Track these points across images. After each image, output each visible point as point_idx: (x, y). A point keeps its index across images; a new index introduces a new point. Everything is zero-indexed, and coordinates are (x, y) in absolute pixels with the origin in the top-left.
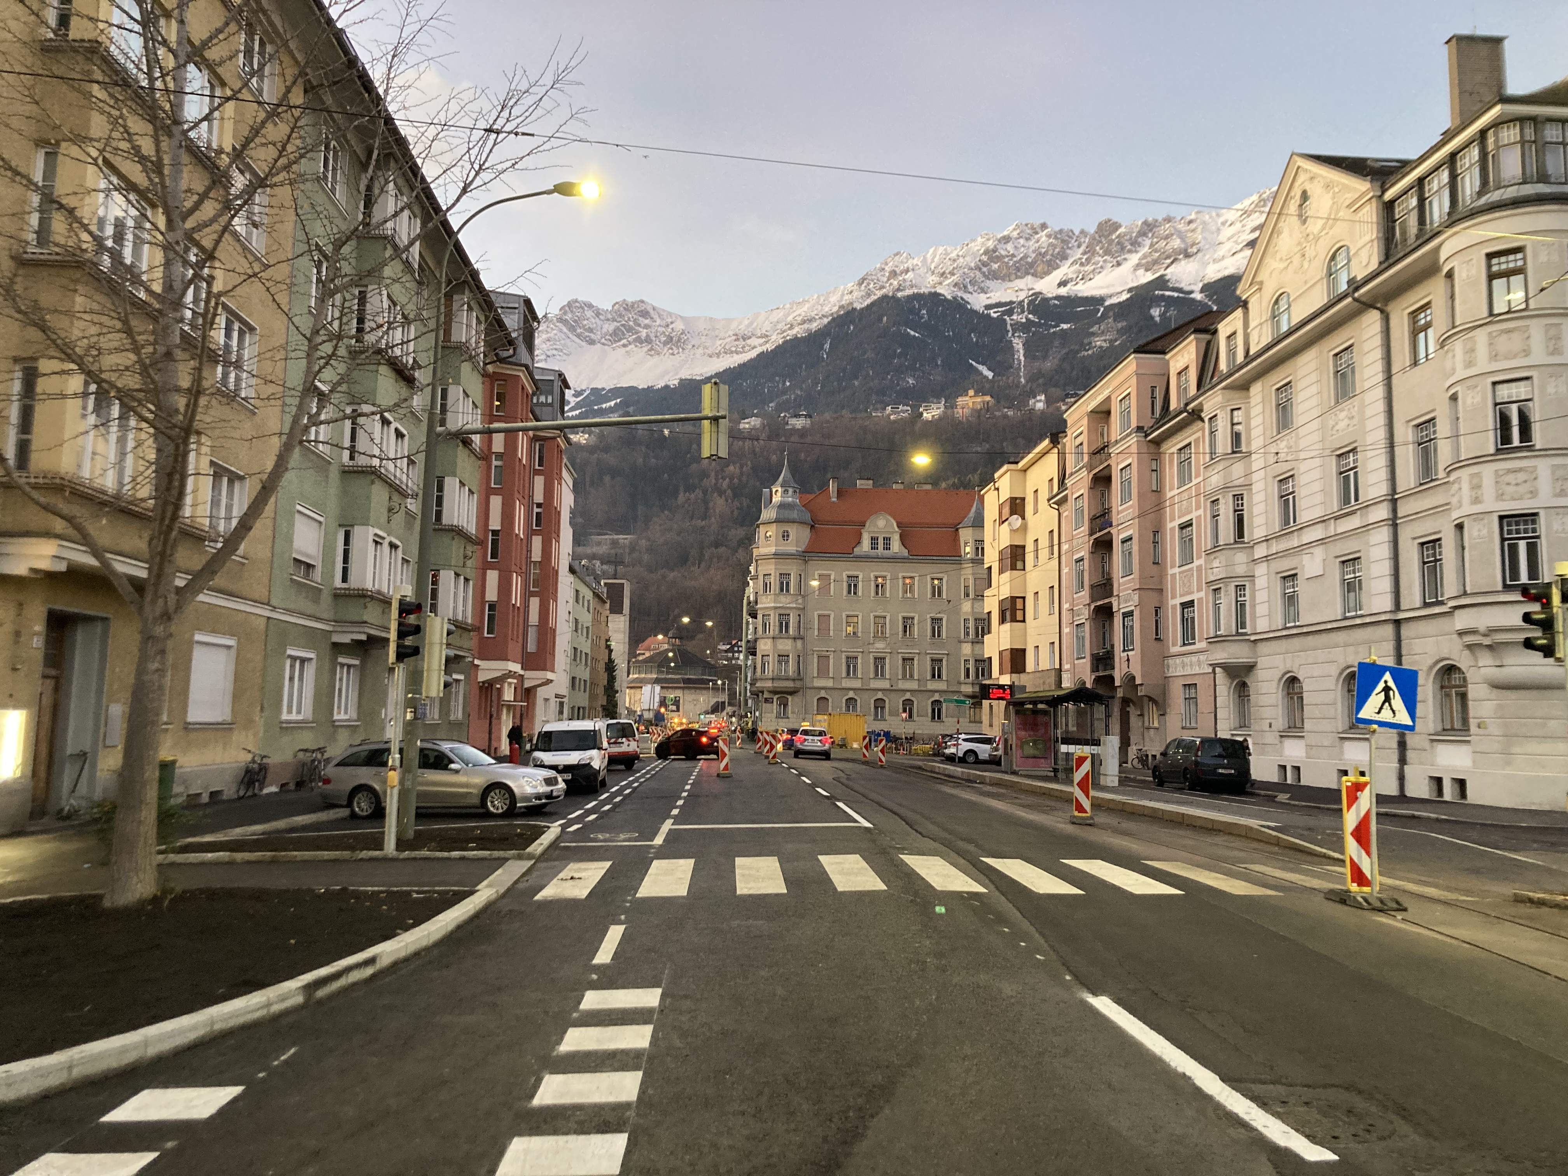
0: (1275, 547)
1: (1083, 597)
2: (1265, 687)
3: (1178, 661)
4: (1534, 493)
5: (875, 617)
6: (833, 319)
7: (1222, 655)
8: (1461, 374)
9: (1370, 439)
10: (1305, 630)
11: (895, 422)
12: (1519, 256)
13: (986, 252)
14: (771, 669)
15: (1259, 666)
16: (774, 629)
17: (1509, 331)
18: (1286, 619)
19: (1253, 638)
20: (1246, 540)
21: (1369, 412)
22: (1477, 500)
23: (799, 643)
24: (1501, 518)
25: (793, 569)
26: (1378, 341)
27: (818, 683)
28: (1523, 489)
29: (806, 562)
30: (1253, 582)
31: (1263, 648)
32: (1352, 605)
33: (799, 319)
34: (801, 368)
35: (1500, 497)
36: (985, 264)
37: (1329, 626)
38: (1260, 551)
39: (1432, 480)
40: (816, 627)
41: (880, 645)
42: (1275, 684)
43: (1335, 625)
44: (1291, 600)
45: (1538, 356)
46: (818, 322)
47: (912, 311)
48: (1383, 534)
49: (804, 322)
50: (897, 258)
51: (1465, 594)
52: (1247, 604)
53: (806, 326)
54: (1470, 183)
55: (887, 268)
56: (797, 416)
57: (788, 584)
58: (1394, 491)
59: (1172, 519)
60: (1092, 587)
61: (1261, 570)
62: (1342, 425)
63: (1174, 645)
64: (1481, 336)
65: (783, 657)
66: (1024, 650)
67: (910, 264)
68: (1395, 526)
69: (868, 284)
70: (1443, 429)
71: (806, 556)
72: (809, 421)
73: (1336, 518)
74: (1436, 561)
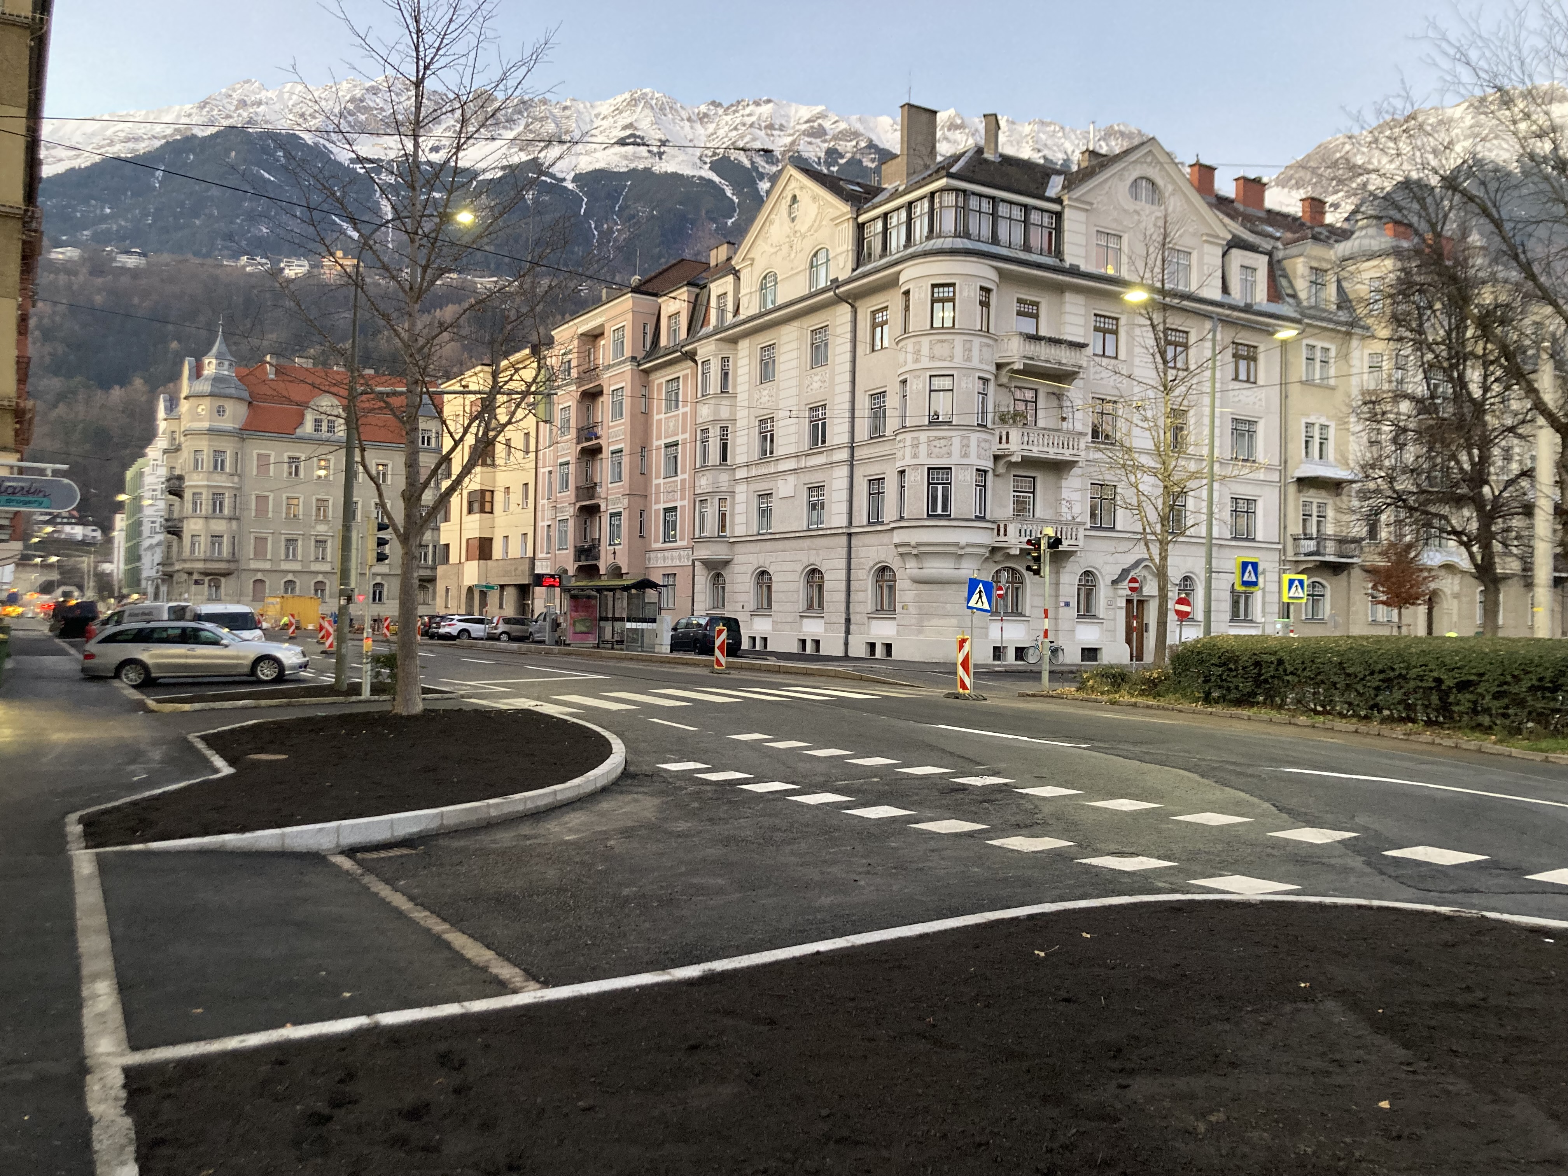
0: (754, 472)
1: (569, 496)
2: (739, 578)
3: (659, 555)
4: (949, 454)
5: (318, 500)
6: (167, 143)
7: (704, 552)
8: (910, 366)
9: (838, 399)
10: (777, 536)
11: (250, 275)
12: (951, 289)
13: (352, 100)
14: (202, 548)
15: (735, 561)
16: (205, 508)
17: (942, 341)
18: (760, 527)
19: (732, 540)
20: (729, 462)
21: (838, 379)
22: (915, 456)
23: (234, 524)
24: (929, 469)
25: (229, 447)
26: (848, 327)
27: (253, 565)
28: (945, 450)
29: (244, 439)
30: (733, 497)
31: (738, 548)
32: (815, 519)
33: (122, 135)
34: (125, 194)
35: (930, 455)
36: (351, 113)
37: (797, 535)
38: (741, 474)
39: (880, 436)
40: (253, 506)
41: (321, 528)
42: (749, 575)
43: (802, 534)
44: (765, 513)
45: (958, 361)
46: (146, 143)
47: (265, 150)
48: (844, 471)
49: (128, 140)
50: (246, 85)
51: (902, 518)
52: (728, 514)
53: (131, 145)
54: (920, 228)
55: (234, 95)
56: (128, 252)
57: (222, 461)
58: (853, 441)
59: (659, 438)
60: (578, 488)
61: (741, 488)
62: (816, 385)
63: (656, 541)
64: (925, 341)
65: (216, 538)
66: (491, 539)
67: (263, 95)
68: (852, 466)
69: (212, 110)
70: (892, 402)
71: (245, 432)
72: (143, 261)
73: (807, 455)
74: (879, 493)
